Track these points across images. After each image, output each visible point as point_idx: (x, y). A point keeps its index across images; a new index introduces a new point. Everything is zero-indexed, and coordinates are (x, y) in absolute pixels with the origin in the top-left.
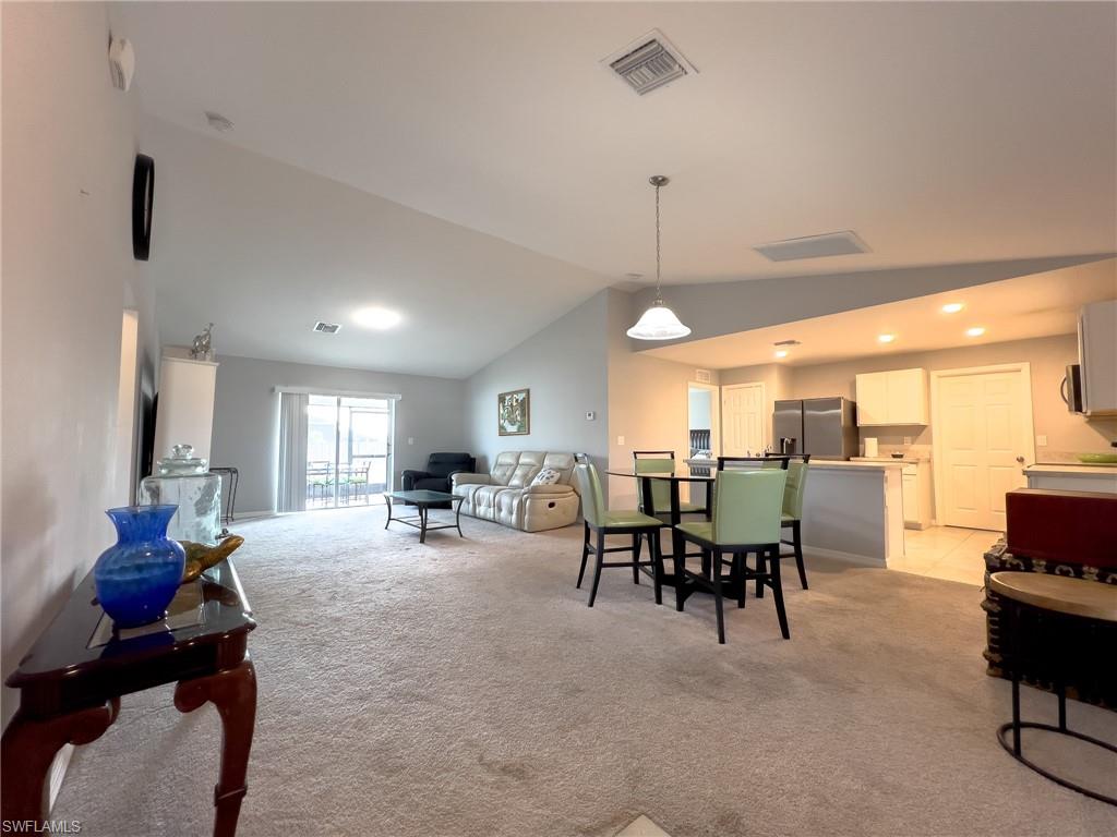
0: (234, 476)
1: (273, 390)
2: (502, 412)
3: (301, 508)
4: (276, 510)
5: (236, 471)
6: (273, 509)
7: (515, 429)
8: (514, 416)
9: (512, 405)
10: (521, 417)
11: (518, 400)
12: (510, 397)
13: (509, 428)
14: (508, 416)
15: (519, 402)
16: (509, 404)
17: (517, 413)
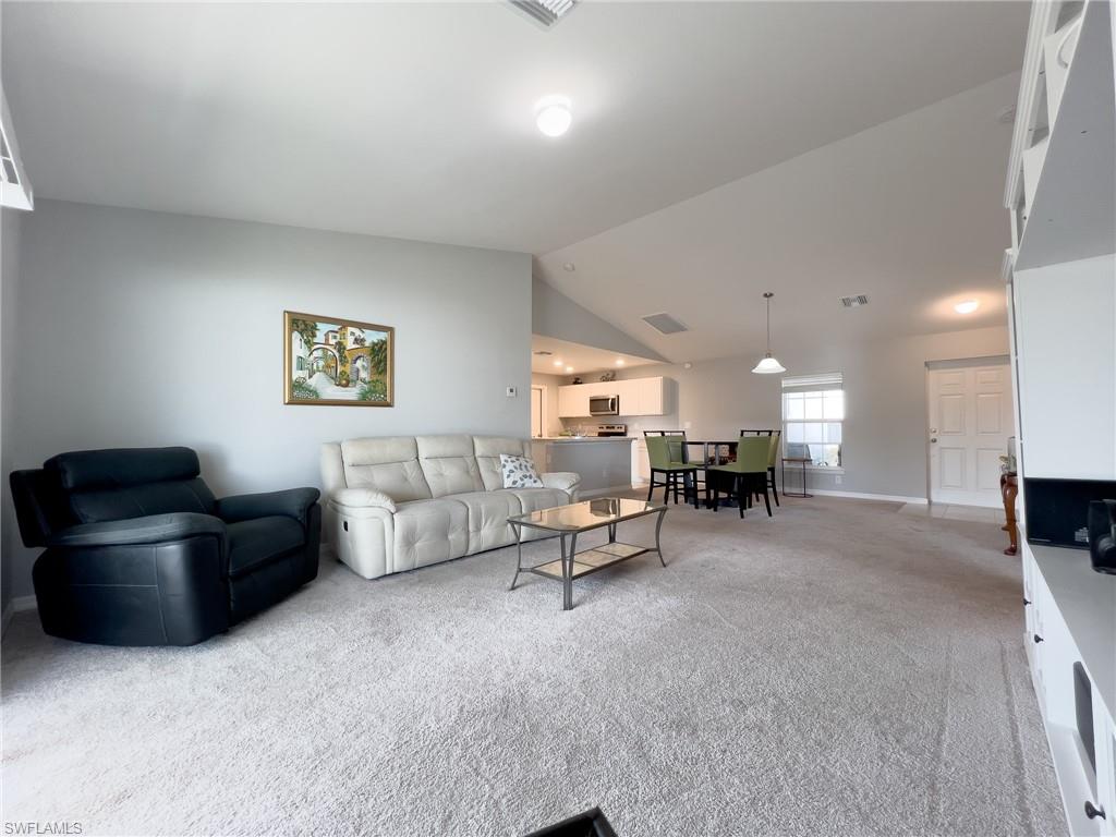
2: (298, 352)
7: (352, 393)
8: (348, 369)
9: (340, 347)
10: (372, 374)
11: (363, 340)
12: (336, 328)
13: (330, 391)
14: (328, 366)
15: (367, 344)
16: (332, 342)
17: (359, 363)
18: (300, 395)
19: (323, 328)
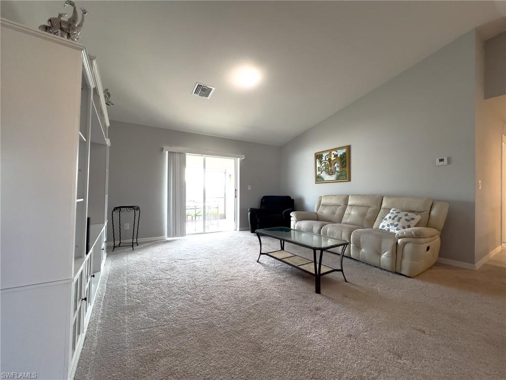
0: (137, 212)
1: (162, 150)
2: (318, 165)
3: (183, 234)
4: (166, 236)
5: (138, 208)
6: (164, 235)
7: (333, 178)
8: (332, 168)
9: (330, 160)
10: (340, 168)
11: (337, 155)
12: (328, 153)
13: (327, 177)
14: (326, 168)
15: (338, 156)
16: (327, 159)
17: (336, 165)
18: (319, 179)
19: (324, 155)
